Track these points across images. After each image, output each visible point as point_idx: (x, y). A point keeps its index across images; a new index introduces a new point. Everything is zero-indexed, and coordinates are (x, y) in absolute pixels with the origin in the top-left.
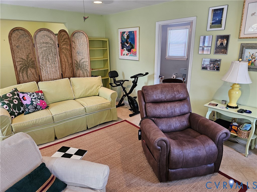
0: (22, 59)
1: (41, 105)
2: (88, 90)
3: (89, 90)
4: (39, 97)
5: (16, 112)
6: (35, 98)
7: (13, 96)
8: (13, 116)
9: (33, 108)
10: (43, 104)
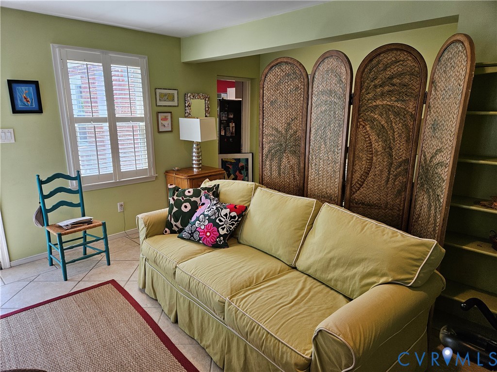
0: (277, 130)
1: (203, 233)
2: (334, 262)
3: (336, 266)
4: (213, 217)
5: (175, 225)
6: (205, 216)
7: (191, 197)
8: (167, 229)
9: (189, 233)
10: (208, 234)
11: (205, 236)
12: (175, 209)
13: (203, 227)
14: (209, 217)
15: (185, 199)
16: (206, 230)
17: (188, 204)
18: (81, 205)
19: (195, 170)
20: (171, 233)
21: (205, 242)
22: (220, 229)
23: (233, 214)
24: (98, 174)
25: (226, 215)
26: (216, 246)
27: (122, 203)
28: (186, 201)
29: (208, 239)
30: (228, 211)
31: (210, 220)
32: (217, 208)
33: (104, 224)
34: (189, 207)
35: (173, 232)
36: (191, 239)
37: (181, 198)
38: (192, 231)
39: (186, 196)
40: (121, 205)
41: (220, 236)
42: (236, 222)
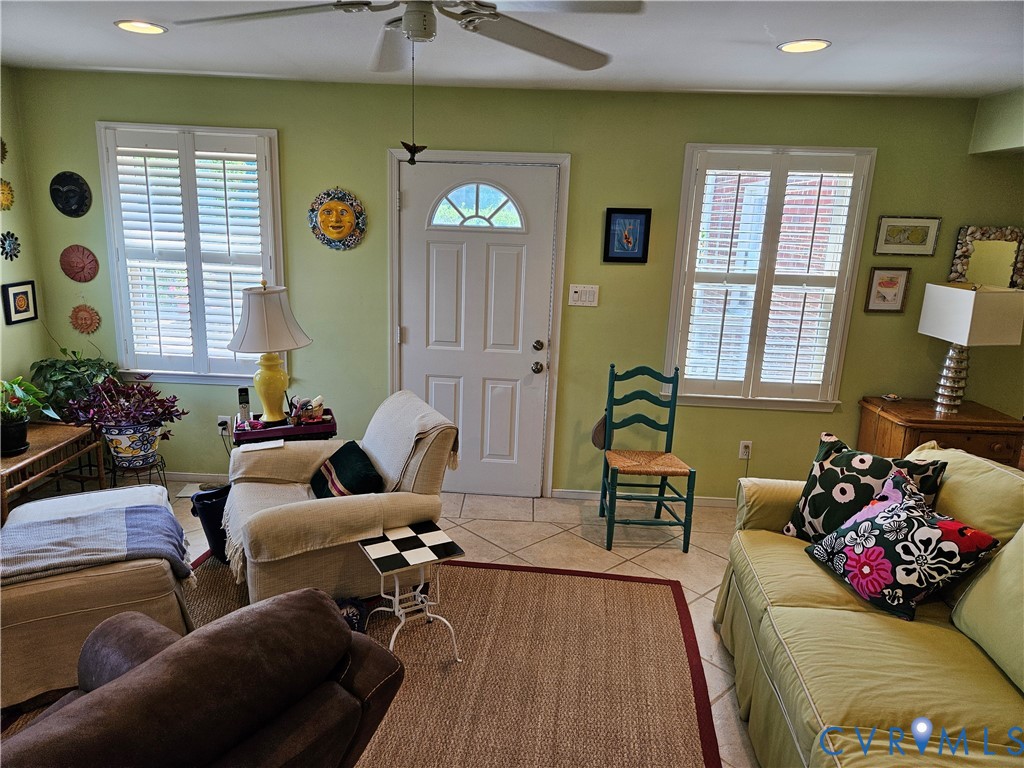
1: (854, 563)
4: (891, 537)
5: (810, 523)
6: (874, 526)
7: (864, 473)
8: (791, 525)
9: (826, 550)
10: (866, 570)
11: (857, 571)
12: (818, 490)
13: (859, 550)
14: (883, 532)
15: (846, 473)
16: (863, 560)
17: (849, 488)
18: (669, 428)
19: (938, 409)
20: (798, 536)
21: (855, 585)
22: (899, 569)
23: (949, 546)
24: (714, 378)
25: (927, 543)
26: (877, 604)
27: (750, 443)
28: (846, 480)
29: (863, 582)
30: (936, 534)
31: (881, 540)
32: (909, 520)
33: (691, 476)
34: (851, 495)
35: (801, 535)
36: (826, 564)
37: (838, 469)
38: (833, 548)
39: (851, 468)
40: (747, 447)
41: (896, 585)
42: (951, 567)
